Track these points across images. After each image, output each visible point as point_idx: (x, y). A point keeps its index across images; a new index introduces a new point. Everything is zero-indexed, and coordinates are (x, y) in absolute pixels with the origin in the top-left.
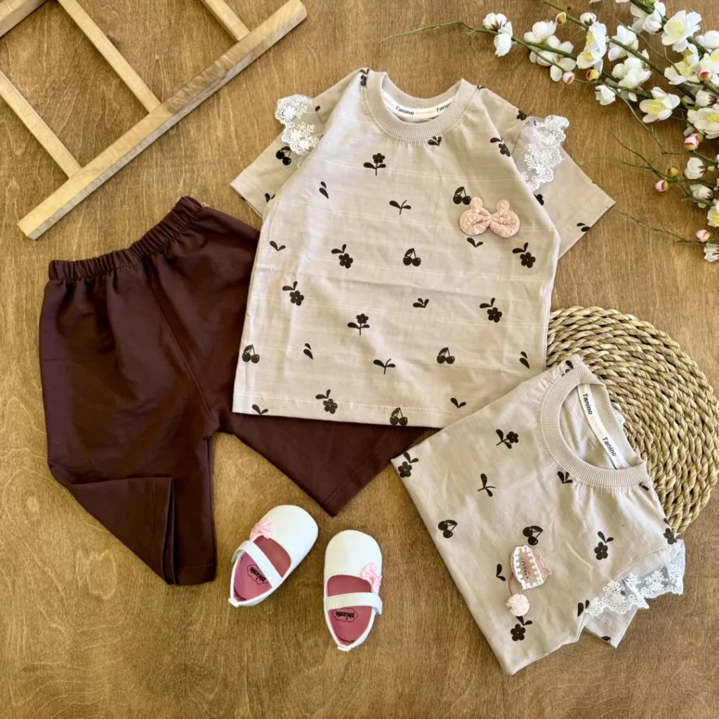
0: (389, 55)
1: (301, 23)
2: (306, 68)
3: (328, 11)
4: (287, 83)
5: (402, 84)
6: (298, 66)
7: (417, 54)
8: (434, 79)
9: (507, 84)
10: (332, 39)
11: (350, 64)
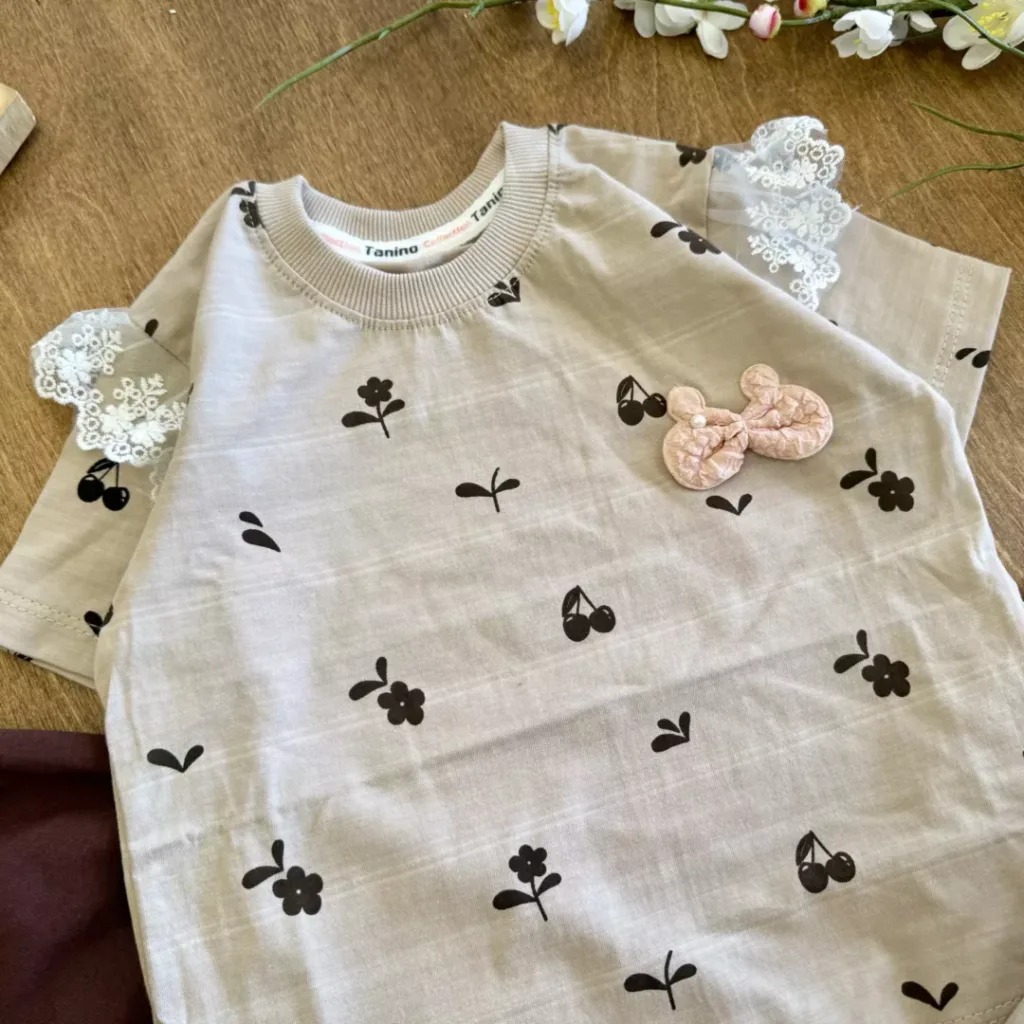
0: (292, 138)
1: (26, 145)
2: (84, 244)
3: (90, 91)
4: (43, 298)
5: (353, 194)
6: (59, 248)
7: (362, 112)
8: (429, 154)
9: (613, 104)
10: (125, 153)
11: (199, 192)
